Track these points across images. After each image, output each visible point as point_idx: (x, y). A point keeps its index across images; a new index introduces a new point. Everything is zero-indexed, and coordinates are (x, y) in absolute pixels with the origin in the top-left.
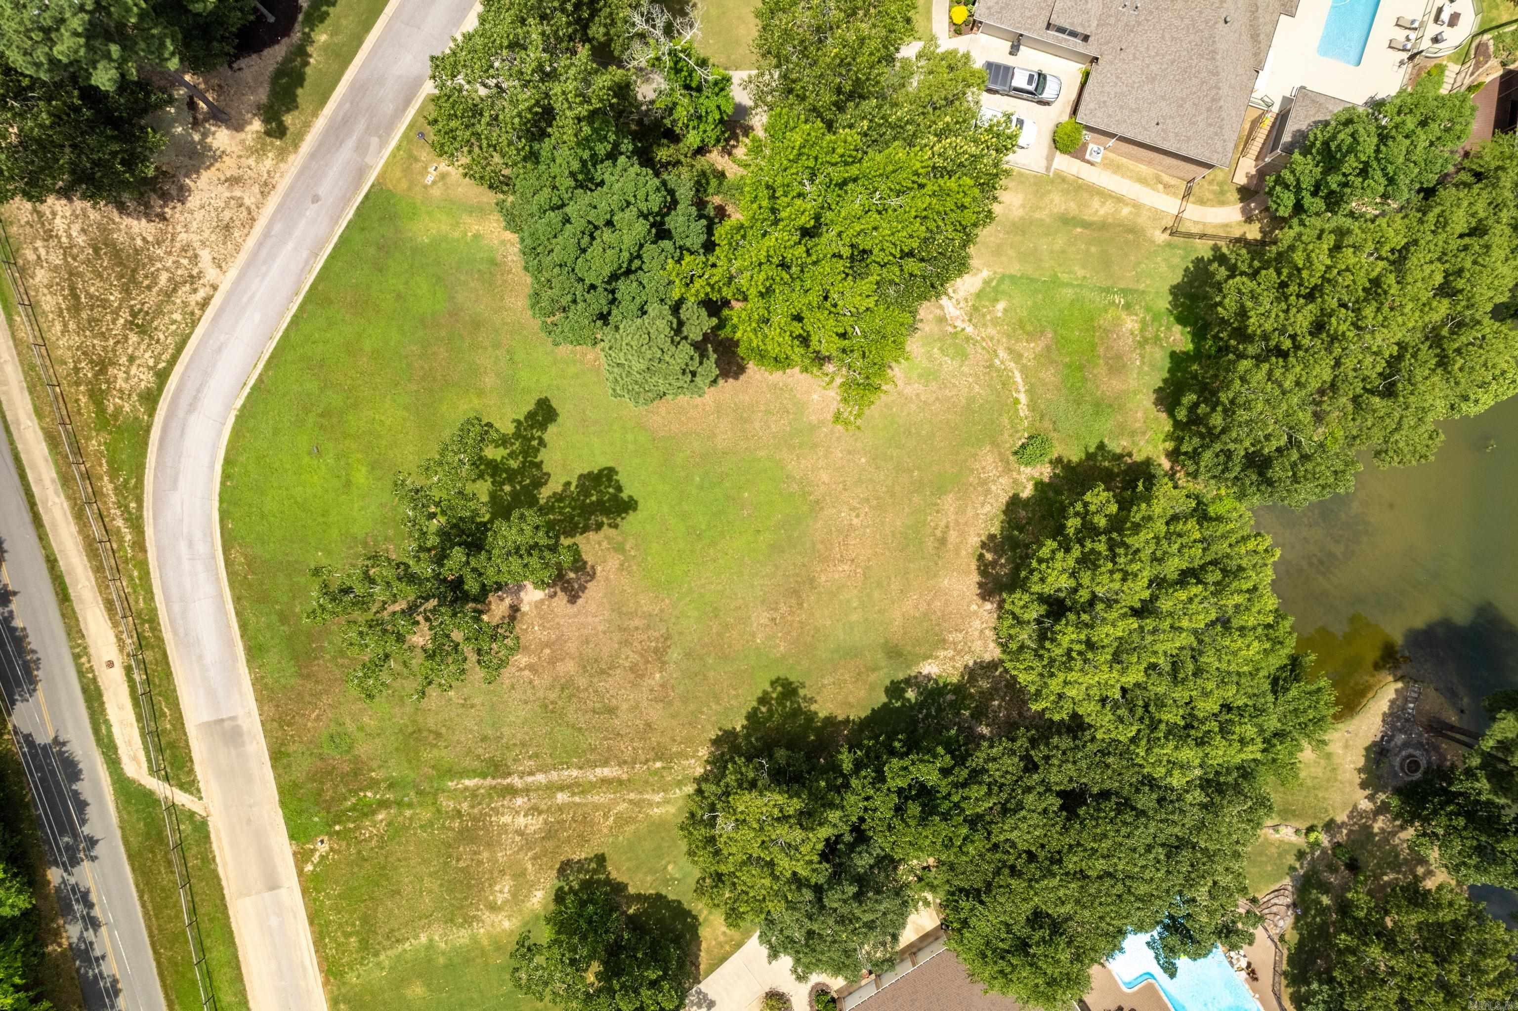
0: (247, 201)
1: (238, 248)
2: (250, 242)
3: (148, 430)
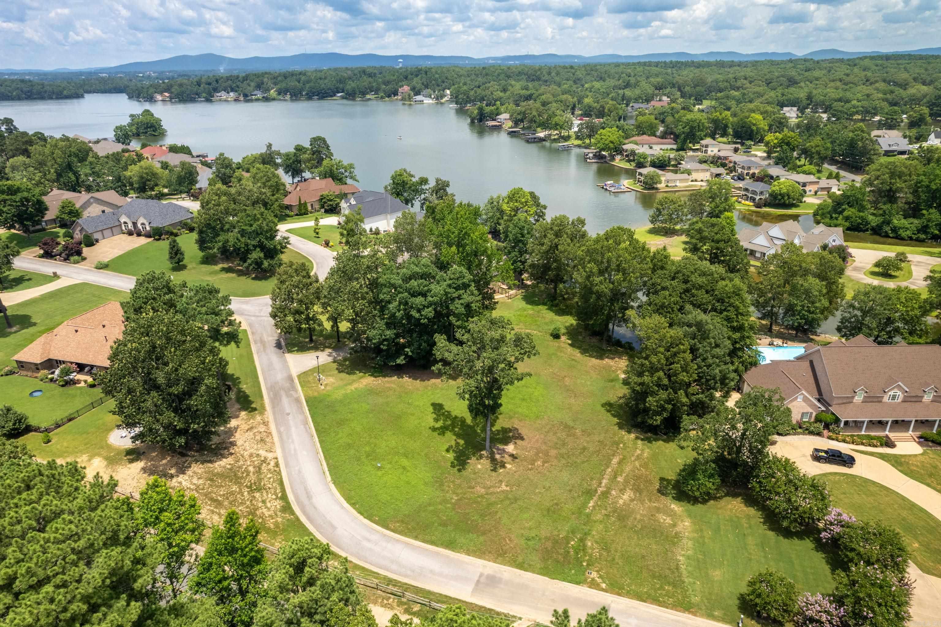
0: (262, 430)
1: (273, 443)
2: (276, 439)
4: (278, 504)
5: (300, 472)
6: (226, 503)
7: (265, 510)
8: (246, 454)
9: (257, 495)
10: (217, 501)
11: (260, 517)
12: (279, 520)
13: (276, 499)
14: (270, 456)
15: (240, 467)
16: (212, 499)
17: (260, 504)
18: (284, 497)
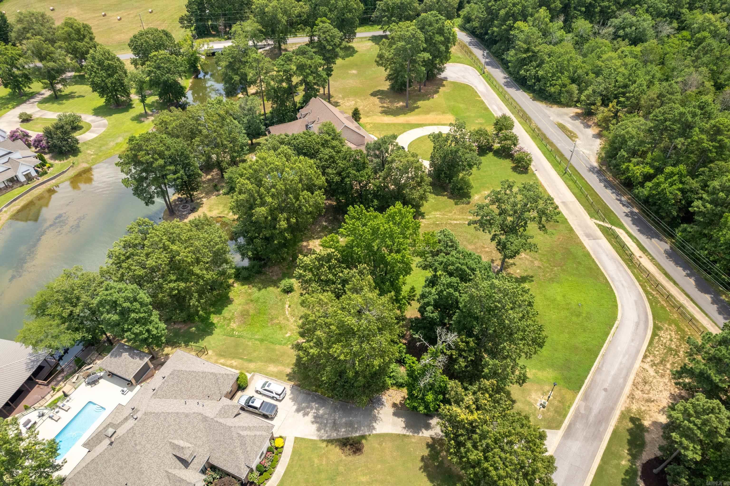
3: (654, 318)
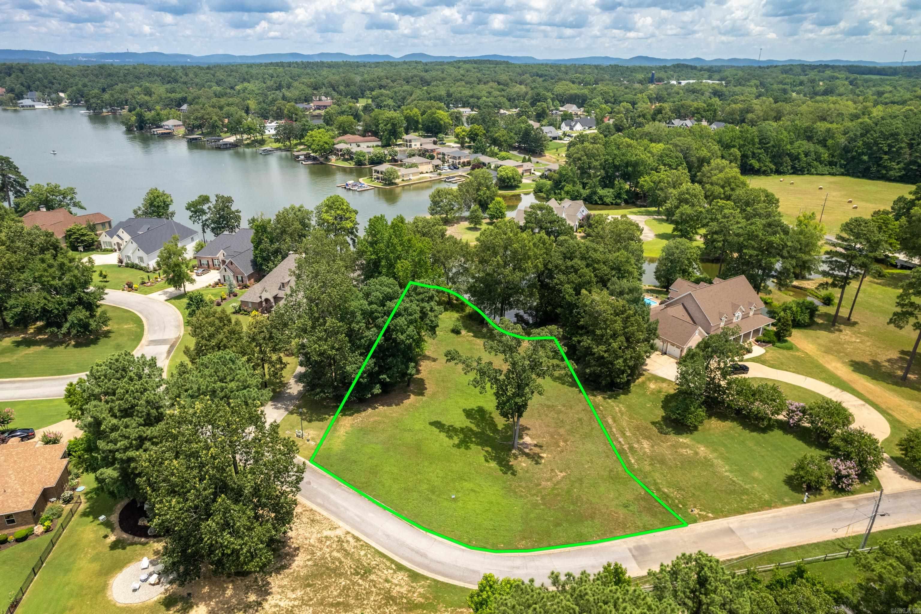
1: (327, 519)
2: (325, 513)
3: (437, 582)
4: (401, 576)
5: (388, 536)
6: (352, 602)
7: (398, 588)
8: (312, 541)
9: (373, 577)
10: (338, 604)
11: (402, 597)
12: (422, 590)
13: (395, 572)
14: (339, 532)
15: (323, 558)
16: (332, 605)
17: (387, 585)
18: (400, 568)
